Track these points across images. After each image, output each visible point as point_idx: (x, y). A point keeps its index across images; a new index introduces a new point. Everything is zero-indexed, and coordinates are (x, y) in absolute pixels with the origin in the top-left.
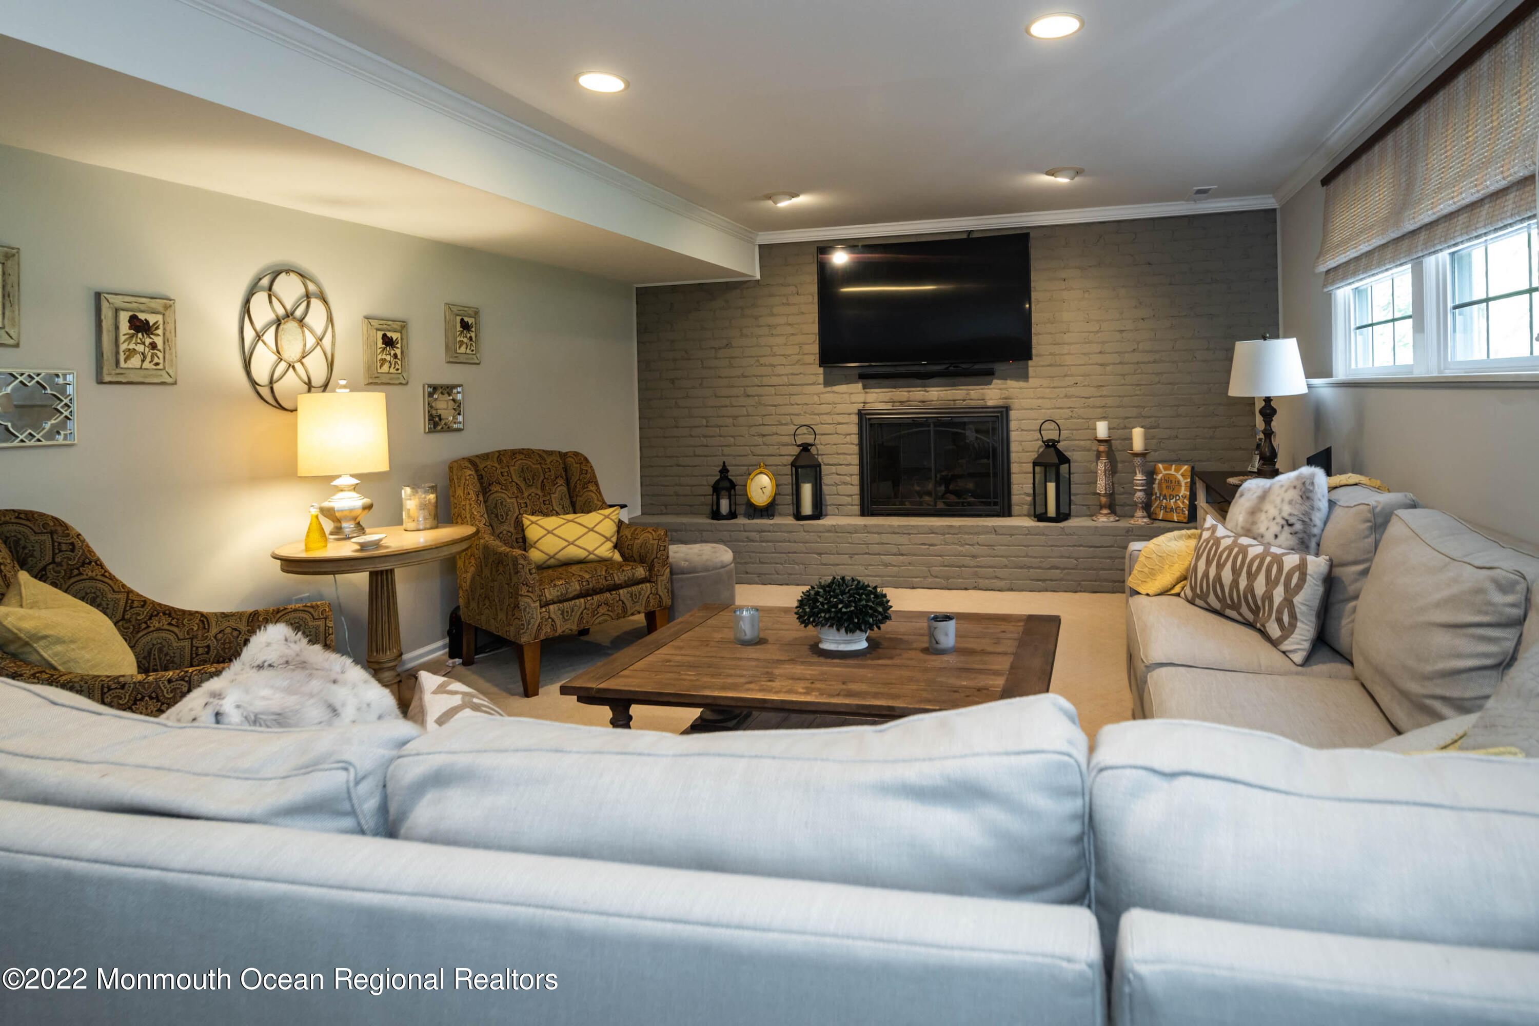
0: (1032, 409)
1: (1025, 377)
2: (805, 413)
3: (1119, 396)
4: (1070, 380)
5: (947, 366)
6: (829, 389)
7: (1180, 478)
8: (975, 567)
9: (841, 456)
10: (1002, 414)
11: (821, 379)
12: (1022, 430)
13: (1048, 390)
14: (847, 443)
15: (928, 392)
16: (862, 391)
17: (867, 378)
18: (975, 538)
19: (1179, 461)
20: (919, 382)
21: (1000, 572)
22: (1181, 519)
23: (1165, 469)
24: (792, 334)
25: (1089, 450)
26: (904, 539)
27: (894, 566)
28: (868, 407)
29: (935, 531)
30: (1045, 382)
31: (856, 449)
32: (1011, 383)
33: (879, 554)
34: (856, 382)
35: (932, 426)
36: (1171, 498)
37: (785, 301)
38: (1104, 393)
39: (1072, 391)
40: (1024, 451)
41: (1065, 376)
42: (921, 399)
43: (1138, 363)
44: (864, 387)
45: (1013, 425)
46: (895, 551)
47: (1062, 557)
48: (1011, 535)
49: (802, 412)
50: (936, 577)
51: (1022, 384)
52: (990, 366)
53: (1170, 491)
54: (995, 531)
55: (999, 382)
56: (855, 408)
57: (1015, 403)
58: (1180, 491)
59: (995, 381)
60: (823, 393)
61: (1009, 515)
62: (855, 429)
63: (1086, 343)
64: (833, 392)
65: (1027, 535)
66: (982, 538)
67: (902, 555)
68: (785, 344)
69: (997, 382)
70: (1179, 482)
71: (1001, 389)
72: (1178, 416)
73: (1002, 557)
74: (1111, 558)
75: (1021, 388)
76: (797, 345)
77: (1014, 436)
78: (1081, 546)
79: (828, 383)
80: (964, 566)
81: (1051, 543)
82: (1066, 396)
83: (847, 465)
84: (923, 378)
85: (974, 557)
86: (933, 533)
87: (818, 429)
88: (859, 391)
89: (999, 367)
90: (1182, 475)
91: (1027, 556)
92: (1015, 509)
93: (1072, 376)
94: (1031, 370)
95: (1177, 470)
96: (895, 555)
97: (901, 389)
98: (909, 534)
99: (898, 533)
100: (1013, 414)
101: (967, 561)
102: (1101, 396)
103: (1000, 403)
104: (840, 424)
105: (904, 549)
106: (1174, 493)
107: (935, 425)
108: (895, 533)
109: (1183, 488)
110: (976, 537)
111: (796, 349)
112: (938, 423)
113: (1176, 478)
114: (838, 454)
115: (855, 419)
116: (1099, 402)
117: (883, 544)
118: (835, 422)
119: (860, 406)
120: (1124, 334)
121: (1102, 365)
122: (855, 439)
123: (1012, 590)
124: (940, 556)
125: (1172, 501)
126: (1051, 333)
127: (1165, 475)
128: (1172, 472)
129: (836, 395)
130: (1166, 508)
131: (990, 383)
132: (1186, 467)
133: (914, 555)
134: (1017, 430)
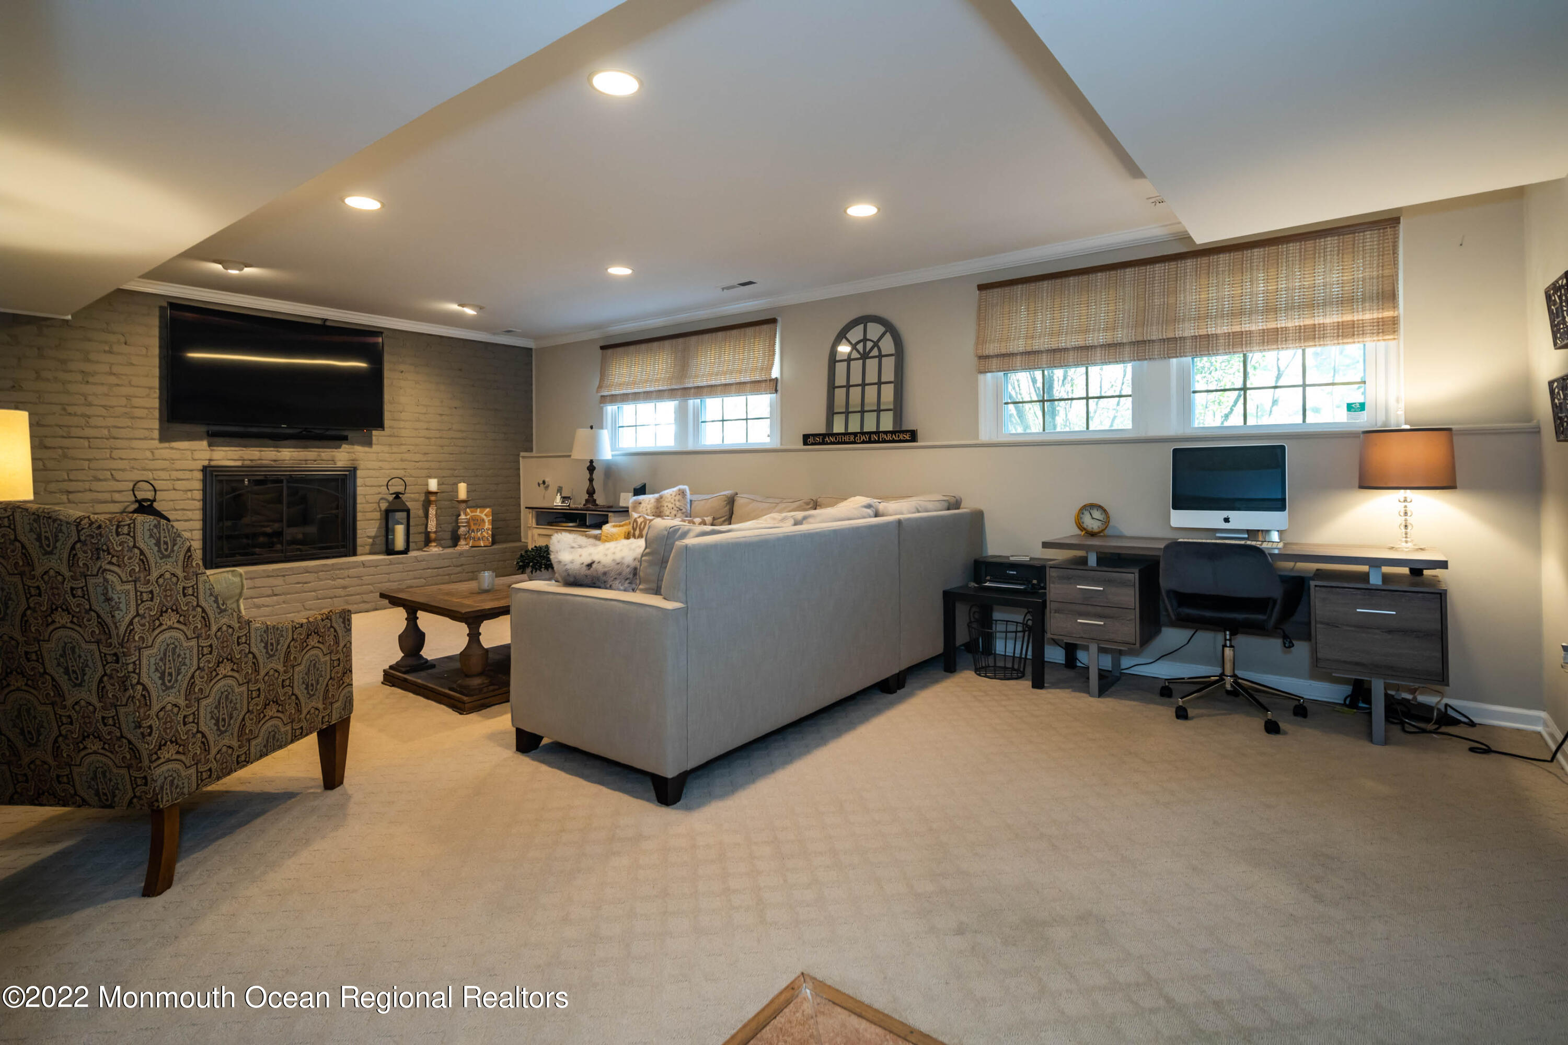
0: (374, 469)
1: (369, 443)
2: (133, 468)
3: (439, 462)
4: (404, 449)
5: (300, 430)
6: (167, 445)
7: (485, 517)
8: (346, 596)
9: (179, 512)
10: (352, 471)
11: (156, 434)
12: (366, 486)
13: (387, 455)
14: (188, 499)
15: (280, 452)
16: (208, 448)
17: (215, 437)
18: (346, 573)
19: (483, 507)
20: (271, 442)
21: (366, 597)
22: (487, 544)
23: (472, 512)
24: (118, 385)
25: (416, 501)
26: (279, 581)
27: (267, 606)
28: (213, 463)
29: (310, 570)
30: (386, 449)
31: (199, 505)
32: (358, 448)
33: (252, 598)
34: (201, 439)
35: (285, 481)
36: (478, 530)
37: (107, 348)
38: (429, 459)
39: (406, 456)
40: (368, 502)
41: (401, 444)
42: (274, 458)
43: (452, 438)
44: (210, 445)
45: (359, 482)
46: (270, 592)
47: (415, 578)
48: (376, 566)
49: (128, 468)
50: (310, 610)
51: (367, 449)
52: (345, 433)
53: (477, 527)
54: (364, 565)
55: (347, 446)
56: (199, 465)
57: (361, 465)
58: (485, 526)
59: (344, 446)
60: (157, 449)
61: (354, 554)
62: (198, 485)
63: (417, 421)
64: (172, 448)
65: (389, 565)
66: (352, 572)
67: (276, 595)
68: (106, 395)
69: (345, 447)
70: (483, 520)
71: (348, 453)
72: (477, 476)
73: (369, 584)
74: (449, 575)
75: (366, 453)
76: (123, 396)
77: (360, 490)
78: (429, 568)
79: (164, 437)
80: (336, 597)
81: (407, 569)
82: (402, 460)
83: (186, 521)
84: (277, 439)
85: (345, 587)
86: (308, 572)
87: (158, 485)
88: (203, 448)
89: (350, 434)
90: (486, 515)
91: (389, 581)
92: (359, 549)
93: (405, 444)
94: (374, 438)
95: (481, 512)
96: (268, 596)
97: (252, 449)
98: (284, 576)
99: (273, 576)
100: (359, 473)
101: (340, 592)
102: (426, 461)
103: (348, 464)
104: (178, 480)
105: (277, 590)
106: (480, 528)
107: (288, 482)
108: (268, 576)
109: (487, 524)
110: (346, 571)
111: (123, 401)
112: (292, 479)
113: (481, 517)
114: (176, 510)
115: (199, 475)
116: (426, 465)
117: (255, 587)
118: (172, 478)
119: (206, 463)
120: (443, 417)
121: (428, 438)
122: (198, 495)
123: (376, 609)
124: (314, 591)
125: (479, 534)
126: (391, 411)
127: (472, 517)
128: (478, 513)
129: (174, 451)
130: (474, 538)
131: (339, 447)
132: (488, 510)
133: (289, 594)
134: (362, 486)
